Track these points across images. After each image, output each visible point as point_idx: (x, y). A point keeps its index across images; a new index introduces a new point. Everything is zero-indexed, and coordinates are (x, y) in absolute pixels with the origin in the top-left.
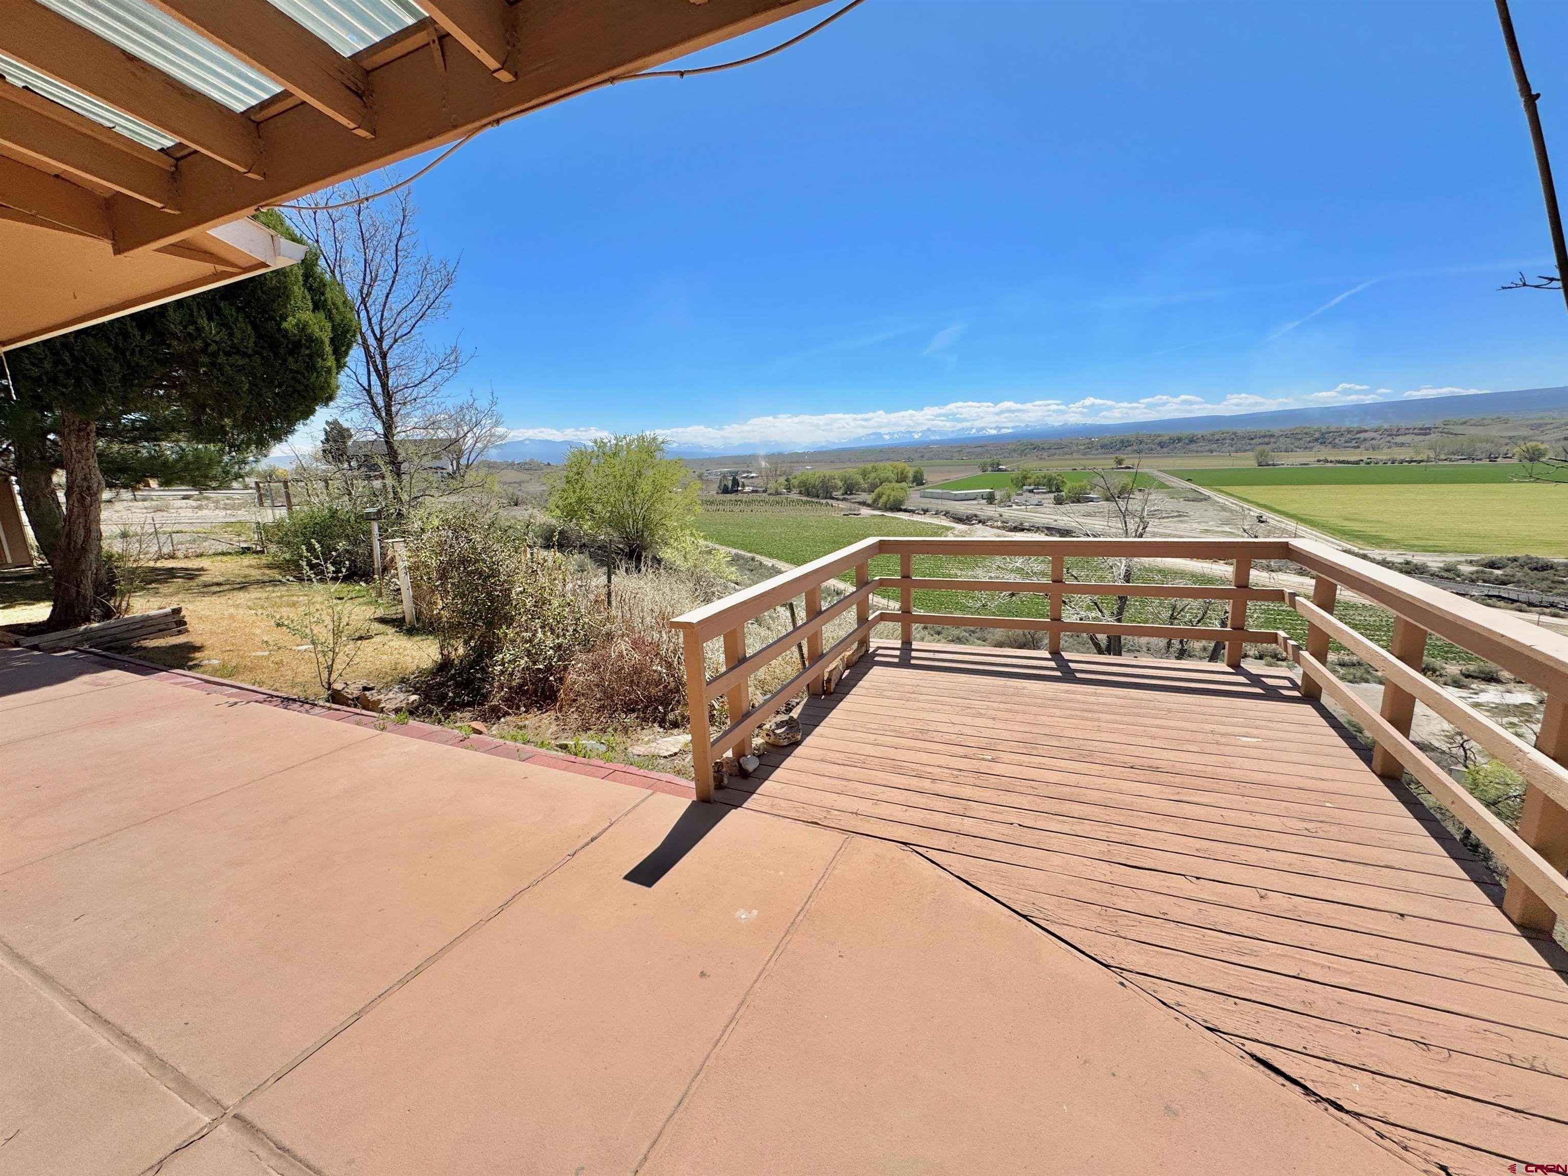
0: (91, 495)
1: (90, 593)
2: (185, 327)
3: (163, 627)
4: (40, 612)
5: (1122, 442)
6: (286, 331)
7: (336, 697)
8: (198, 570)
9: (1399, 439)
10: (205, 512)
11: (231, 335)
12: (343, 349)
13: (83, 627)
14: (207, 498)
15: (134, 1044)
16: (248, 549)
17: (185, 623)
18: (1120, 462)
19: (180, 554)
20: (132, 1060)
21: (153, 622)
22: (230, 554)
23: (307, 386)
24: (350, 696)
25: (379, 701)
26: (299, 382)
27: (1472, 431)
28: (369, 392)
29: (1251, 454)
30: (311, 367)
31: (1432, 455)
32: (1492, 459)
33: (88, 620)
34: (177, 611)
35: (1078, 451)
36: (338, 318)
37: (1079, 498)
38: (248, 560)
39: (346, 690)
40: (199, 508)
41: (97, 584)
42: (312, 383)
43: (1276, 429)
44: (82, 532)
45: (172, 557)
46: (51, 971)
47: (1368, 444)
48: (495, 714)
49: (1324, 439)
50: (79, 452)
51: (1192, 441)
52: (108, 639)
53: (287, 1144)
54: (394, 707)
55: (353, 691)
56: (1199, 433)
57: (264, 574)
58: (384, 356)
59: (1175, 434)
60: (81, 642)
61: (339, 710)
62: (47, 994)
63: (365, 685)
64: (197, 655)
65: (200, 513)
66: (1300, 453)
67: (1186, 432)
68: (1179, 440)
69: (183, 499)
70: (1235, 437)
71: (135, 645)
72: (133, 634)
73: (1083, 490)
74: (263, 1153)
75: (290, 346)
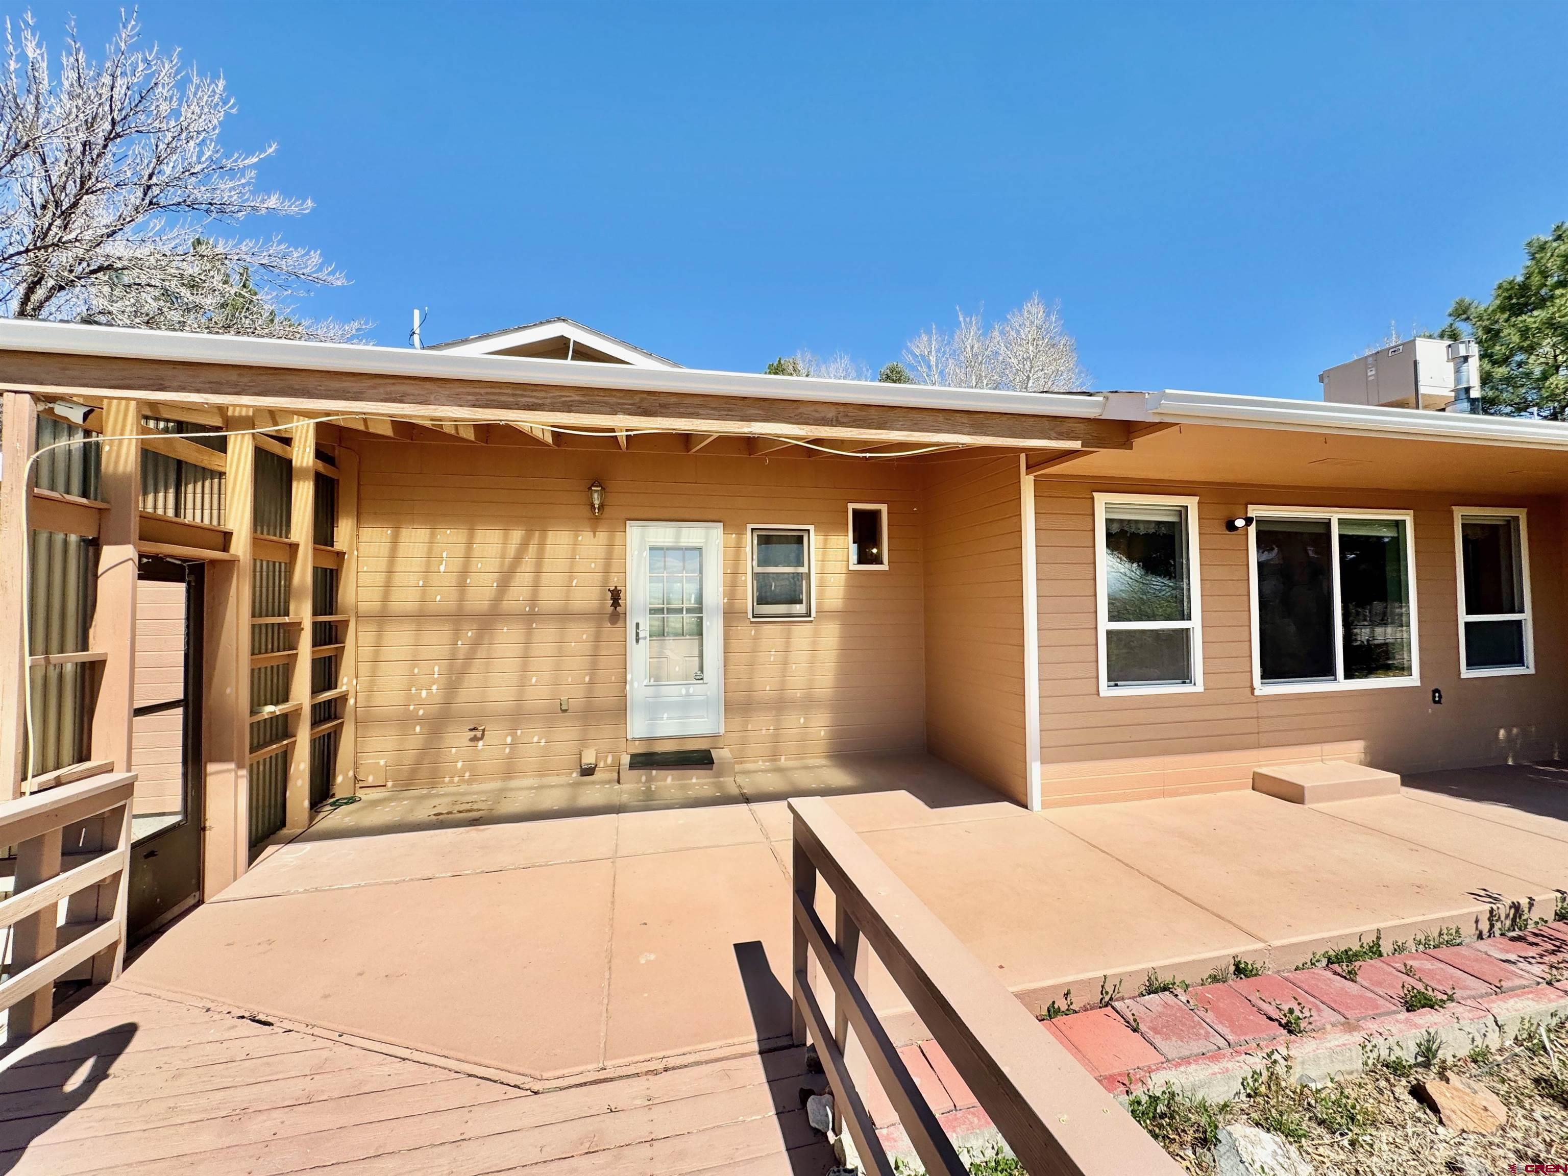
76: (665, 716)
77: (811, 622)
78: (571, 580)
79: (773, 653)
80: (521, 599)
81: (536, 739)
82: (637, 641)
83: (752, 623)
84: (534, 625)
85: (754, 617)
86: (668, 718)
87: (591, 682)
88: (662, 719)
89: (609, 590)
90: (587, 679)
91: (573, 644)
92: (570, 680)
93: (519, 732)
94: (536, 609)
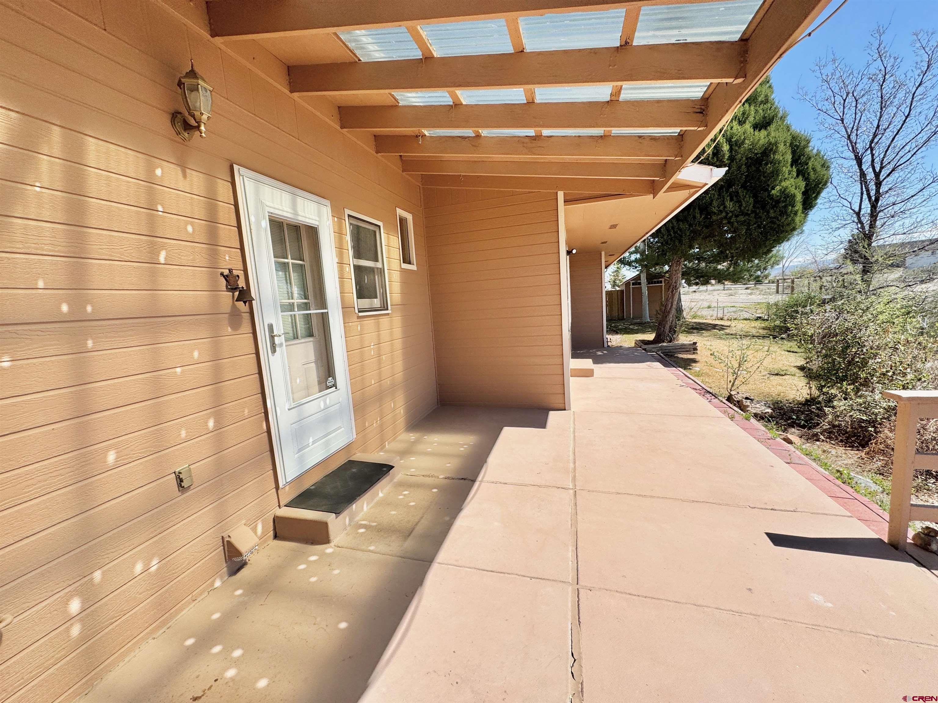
0: (676, 289)
1: (667, 331)
2: (719, 208)
3: (688, 350)
4: (651, 337)
6: (773, 195)
7: (730, 399)
8: (727, 326)
10: (753, 296)
11: (740, 206)
12: (814, 196)
13: (660, 345)
14: (757, 289)
15: (575, 463)
16: (760, 318)
17: (697, 350)
19: (725, 318)
20: (572, 465)
21: (685, 347)
22: (749, 319)
23: (779, 225)
24: (735, 399)
25: (748, 406)
26: (774, 223)
28: (858, 214)
30: (784, 212)
33: (664, 342)
34: (695, 343)
36: (812, 176)
38: (758, 324)
39: (736, 396)
40: (751, 294)
41: (671, 328)
42: (783, 223)
44: (670, 306)
45: (722, 319)
46: (576, 438)
48: (815, 438)
50: (676, 271)
52: (667, 351)
53: (577, 504)
54: (755, 412)
55: (738, 397)
57: (758, 332)
58: (878, 184)
60: (658, 350)
61: (724, 403)
62: (572, 442)
63: (748, 396)
64: (694, 364)
65: (750, 297)
69: (746, 289)
71: (676, 355)
72: (677, 350)
74: (573, 502)
75: (774, 203)
76: (311, 440)
77: (388, 314)
78: (154, 251)
79: (372, 347)
80: (41, 284)
81: (139, 568)
82: (274, 350)
83: (359, 317)
84: (90, 343)
85: (359, 312)
86: (314, 442)
87: (219, 426)
88: (308, 446)
89: (222, 274)
90: (211, 424)
91: (178, 370)
92: (183, 433)
93: (97, 575)
94: (89, 309)
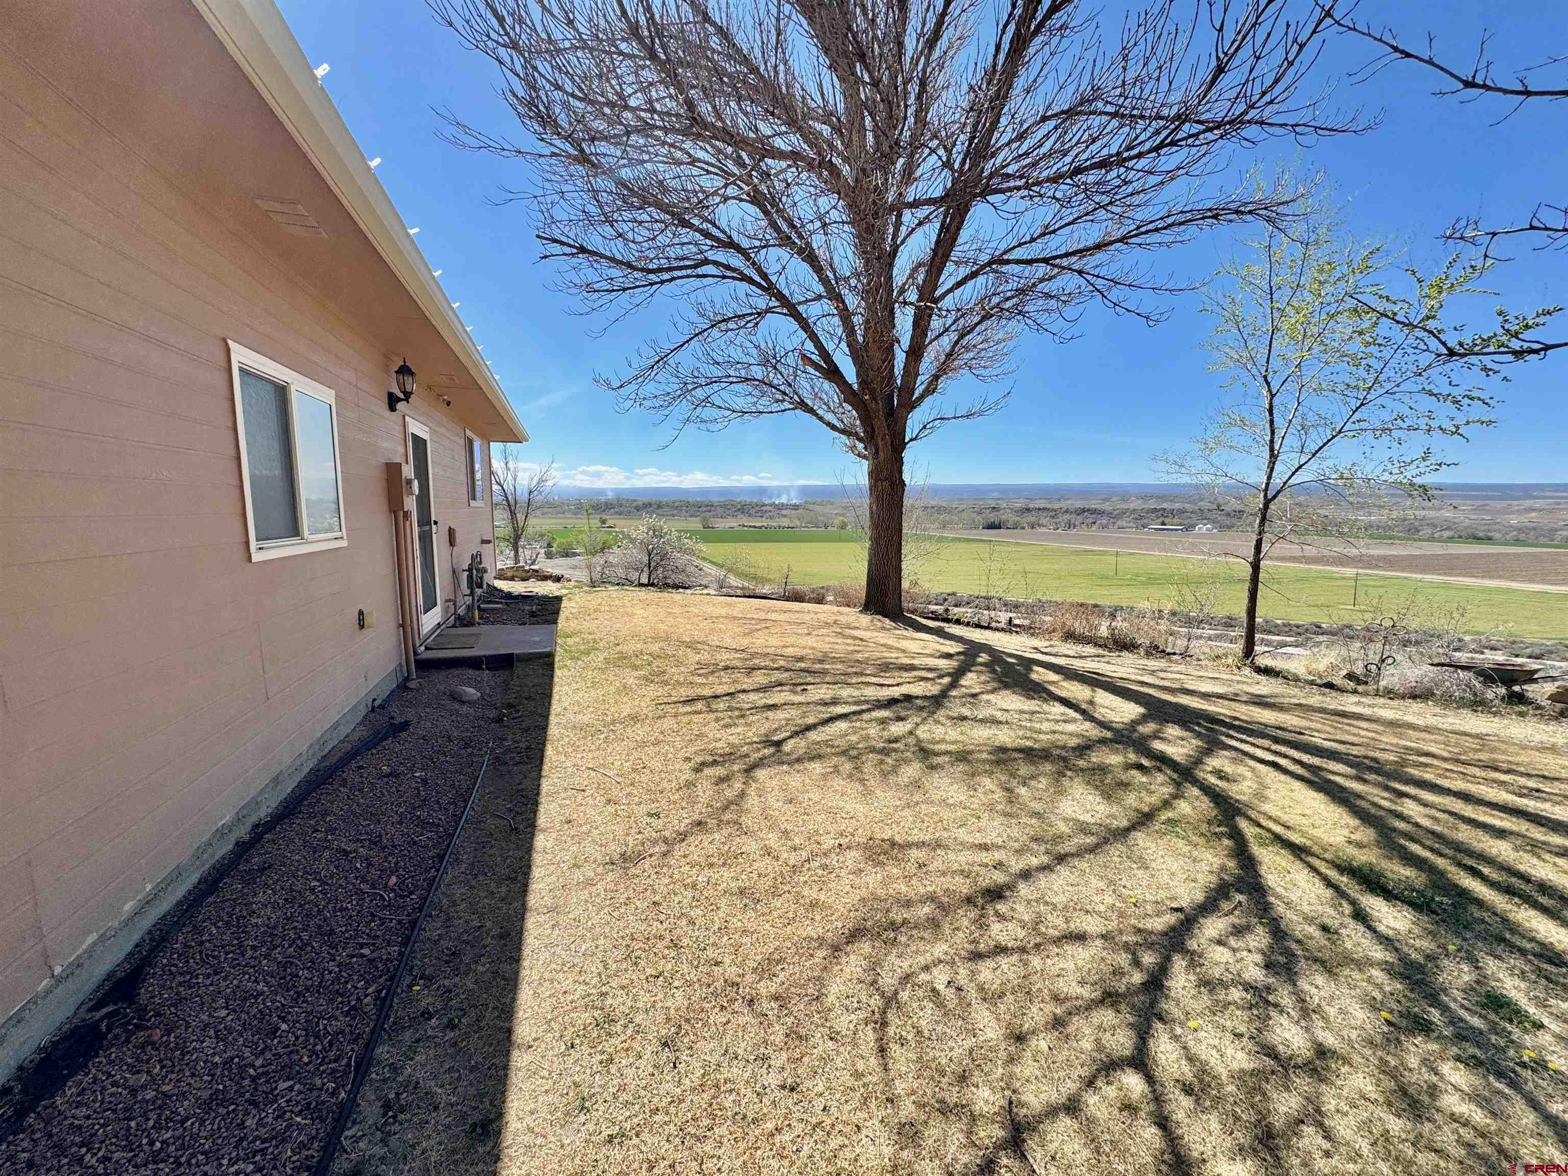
5: (606, 503)
9: (784, 512)
18: (604, 522)
27: (819, 509)
29: (698, 519)
31: (798, 523)
32: (826, 527)
35: (569, 511)
37: (567, 553)
43: (715, 499)
47: (767, 515)
49: (743, 509)
51: (659, 507)
56: (665, 500)
59: (646, 500)
66: (730, 519)
67: (654, 499)
68: (650, 505)
70: (688, 505)
73: (570, 545)
